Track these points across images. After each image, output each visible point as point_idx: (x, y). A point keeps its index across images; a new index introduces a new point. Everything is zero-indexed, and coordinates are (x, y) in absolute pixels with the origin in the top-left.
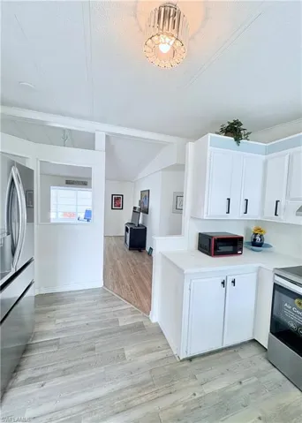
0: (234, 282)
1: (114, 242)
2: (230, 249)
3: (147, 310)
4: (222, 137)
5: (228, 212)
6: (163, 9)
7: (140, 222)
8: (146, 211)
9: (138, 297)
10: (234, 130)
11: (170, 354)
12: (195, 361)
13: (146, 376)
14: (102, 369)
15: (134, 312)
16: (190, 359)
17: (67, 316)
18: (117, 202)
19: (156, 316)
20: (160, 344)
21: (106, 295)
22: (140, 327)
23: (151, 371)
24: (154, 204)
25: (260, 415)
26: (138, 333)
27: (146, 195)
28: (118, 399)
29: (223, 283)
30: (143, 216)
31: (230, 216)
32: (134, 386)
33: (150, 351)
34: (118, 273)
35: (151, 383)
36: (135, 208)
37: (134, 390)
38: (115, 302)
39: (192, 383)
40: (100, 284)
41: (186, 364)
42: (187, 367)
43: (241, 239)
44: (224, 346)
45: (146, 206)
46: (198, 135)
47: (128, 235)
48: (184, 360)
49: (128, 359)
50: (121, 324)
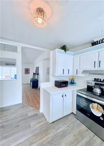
0: (66, 95)
1: (26, 86)
2: (64, 85)
3: (38, 108)
4: (61, 50)
6: (38, 9)
7: (36, 78)
8: (38, 74)
9: (35, 105)
10: (64, 48)
11: (46, 122)
13: (38, 131)
15: (33, 110)
16: (53, 122)
18: (27, 71)
19: (41, 110)
20: (43, 119)
21: (23, 105)
22: (36, 115)
23: (40, 129)
24: (41, 72)
25: (74, 135)
26: (35, 117)
27: (37, 69)
28: (28, 142)
29: (62, 96)
31: (64, 75)
32: (34, 136)
33: (40, 123)
34: (28, 97)
35: (40, 133)
36: (34, 73)
37: (34, 137)
38: (26, 108)
39: (54, 130)
40: (21, 102)
41: (52, 124)
42: (52, 125)
43: (68, 82)
44: (64, 116)
45: (38, 72)
46: (54, 49)
47: (32, 83)
48: (51, 123)
49: (31, 127)
50: (29, 115)
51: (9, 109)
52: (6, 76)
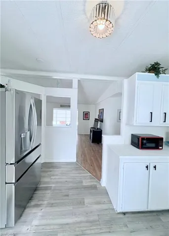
0: (155, 167)
1: (84, 138)
2: (153, 145)
3: (99, 178)
5: (151, 121)
7: (98, 127)
8: (102, 121)
9: (94, 170)
11: (111, 207)
12: (127, 215)
13: (96, 218)
14: (71, 208)
15: (91, 178)
16: (124, 214)
17: (57, 175)
18: (86, 116)
19: (104, 182)
20: (105, 200)
21: (77, 166)
22: (95, 187)
23: (98, 215)
24: (106, 117)
26: (93, 191)
27: (101, 112)
28: (78, 227)
29: (147, 167)
30: (100, 124)
31: (152, 124)
32: (87, 222)
34: (85, 156)
35: (98, 223)
36: (96, 119)
37: (87, 224)
38: (81, 171)
39: (125, 229)
40: (75, 160)
41: (122, 216)
42: (121, 218)
43: (162, 139)
44: (149, 210)
45: (102, 118)
46: (129, 75)
47: (92, 134)
49: (86, 205)
50: (84, 184)
51: (60, 168)
52: (61, 122)
